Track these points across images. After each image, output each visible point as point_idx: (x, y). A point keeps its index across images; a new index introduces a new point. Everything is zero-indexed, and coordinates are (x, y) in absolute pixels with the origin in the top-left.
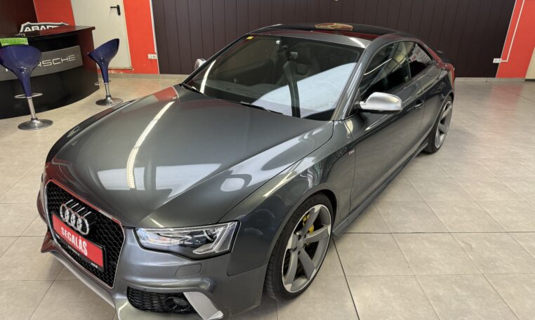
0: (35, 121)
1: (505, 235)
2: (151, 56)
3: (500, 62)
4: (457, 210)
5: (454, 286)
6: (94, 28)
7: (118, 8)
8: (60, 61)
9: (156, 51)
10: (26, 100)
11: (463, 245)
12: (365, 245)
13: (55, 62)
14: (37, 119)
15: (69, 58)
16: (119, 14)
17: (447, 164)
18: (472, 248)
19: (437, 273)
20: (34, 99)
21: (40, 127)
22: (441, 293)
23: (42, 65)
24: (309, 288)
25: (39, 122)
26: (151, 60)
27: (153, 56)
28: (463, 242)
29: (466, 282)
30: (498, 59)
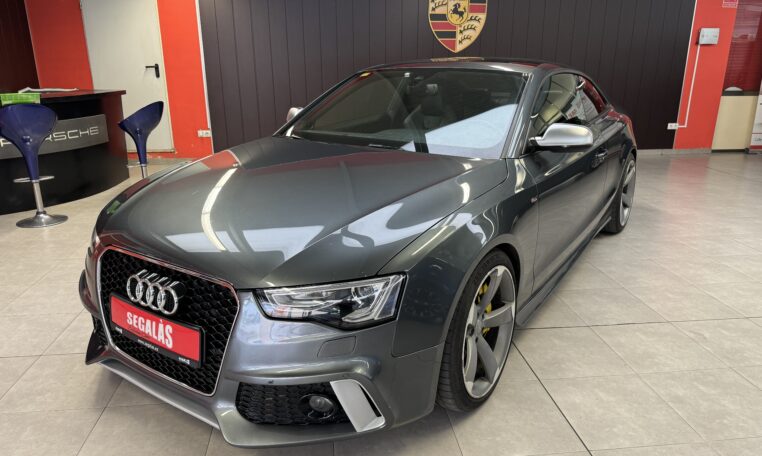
0: (42, 215)
1: (746, 321)
2: (202, 133)
3: (676, 128)
4: (670, 296)
5: (695, 383)
7: (157, 67)
8: (77, 134)
9: (209, 126)
10: (31, 185)
11: (692, 335)
12: (557, 342)
13: (71, 135)
14: (45, 213)
15: (91, 130)
16: (158, 76)
17: (639, 244)
18: (705, 338)
19: (667, 369)
20: (42, 184)
21: (48, 223)
22: (681, 392)
23: (53, 138)
24: (493, 398)
25: (47, 217)
26: (202, 138)
27: (206, 133)
28: (691, 332)
29: (711, 378)
30: (674, 124)
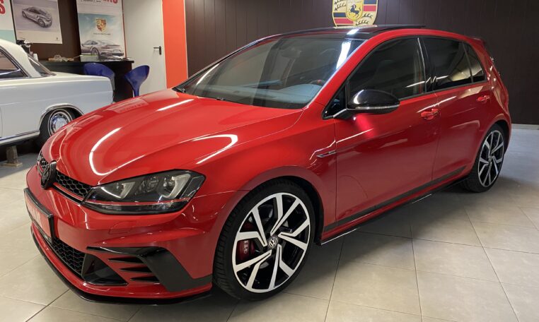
6: (133, 62)
7: (160, 48)
16: (160, 54)
